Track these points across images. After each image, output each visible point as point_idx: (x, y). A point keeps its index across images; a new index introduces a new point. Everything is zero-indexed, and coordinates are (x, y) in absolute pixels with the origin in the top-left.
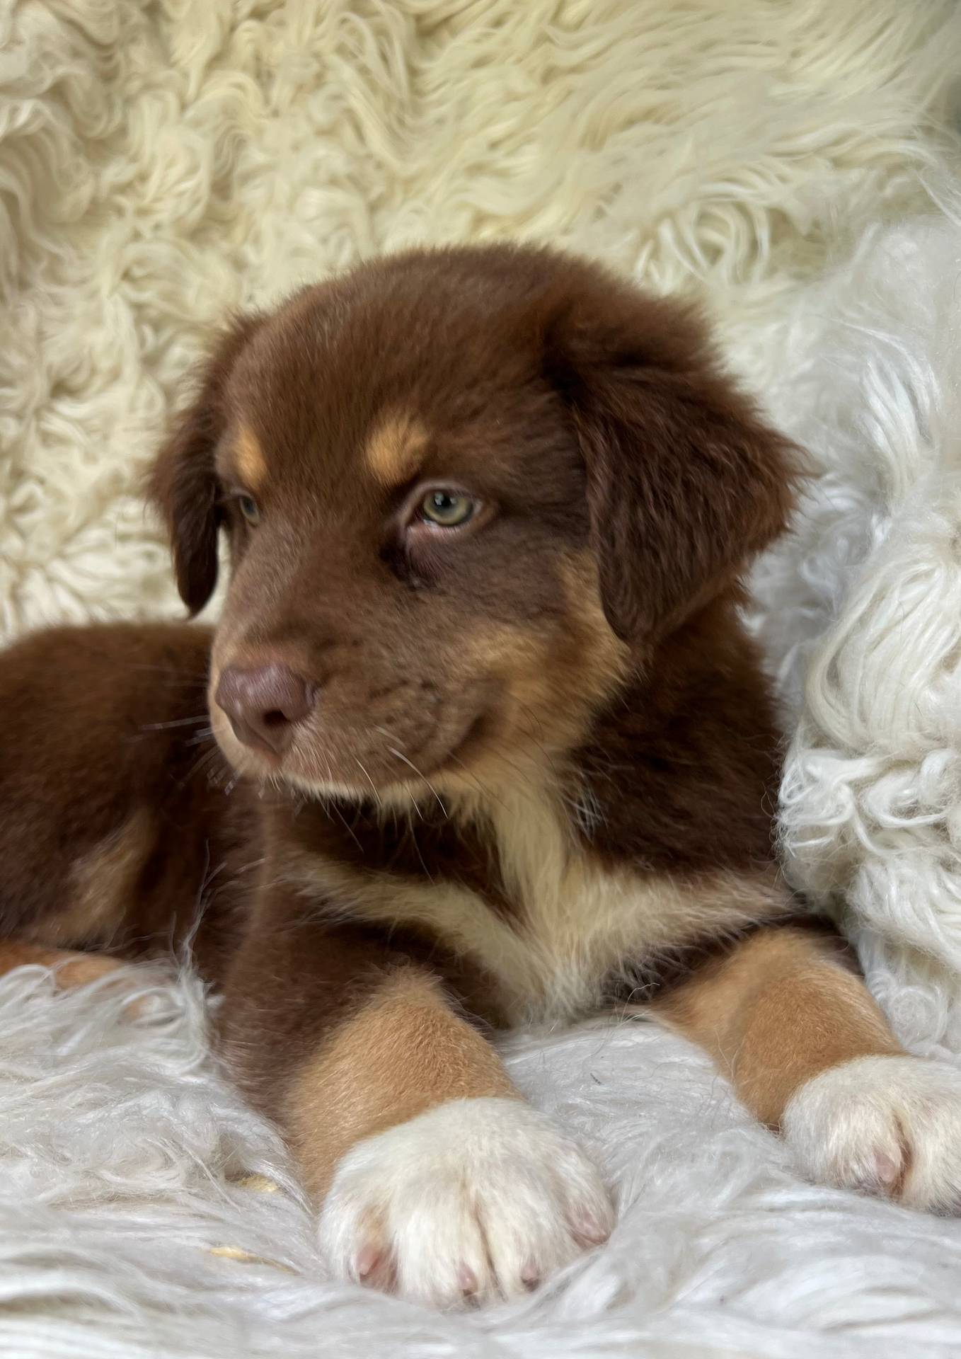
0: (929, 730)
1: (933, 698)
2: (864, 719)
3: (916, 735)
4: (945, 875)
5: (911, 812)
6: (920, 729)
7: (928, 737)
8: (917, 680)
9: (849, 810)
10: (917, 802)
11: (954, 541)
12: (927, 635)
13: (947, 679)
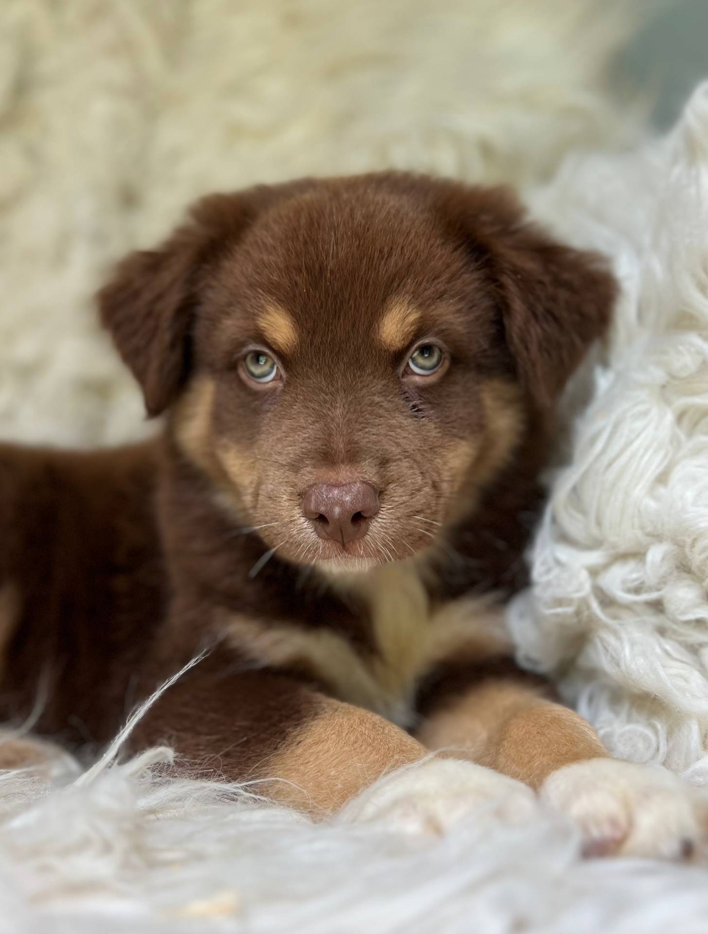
0: (649, 529)
1: (652, 504)
2: (599, 523)
3: (639, 533)
4: (662, 640)
5: (637, 590)
6: (642, 528)
7: (648, 535)
8: (639, 491)
9: (587, 588)
10: (643, 583)
11: (663, 387)
12: (646, 458)
13: (661, 490)
